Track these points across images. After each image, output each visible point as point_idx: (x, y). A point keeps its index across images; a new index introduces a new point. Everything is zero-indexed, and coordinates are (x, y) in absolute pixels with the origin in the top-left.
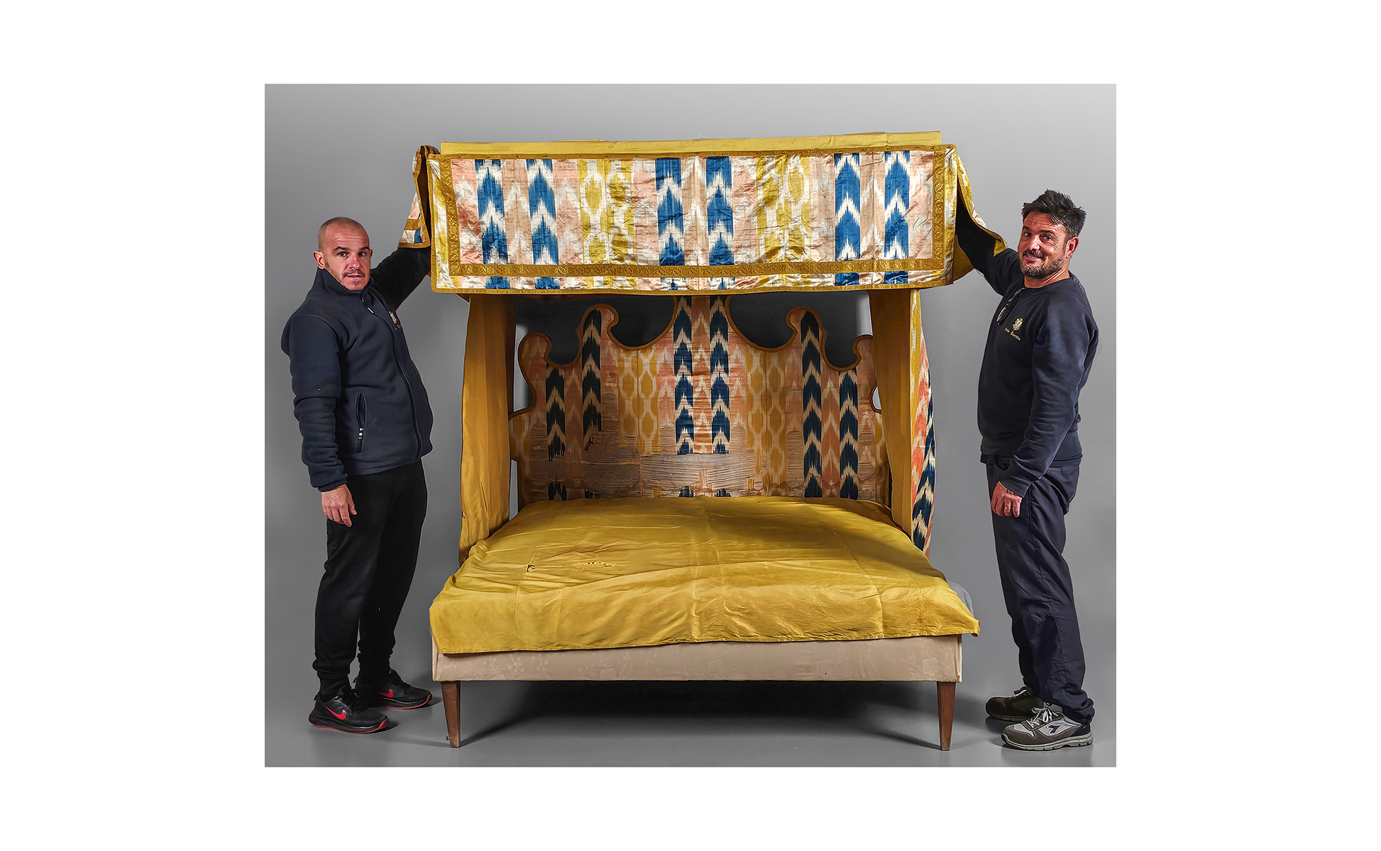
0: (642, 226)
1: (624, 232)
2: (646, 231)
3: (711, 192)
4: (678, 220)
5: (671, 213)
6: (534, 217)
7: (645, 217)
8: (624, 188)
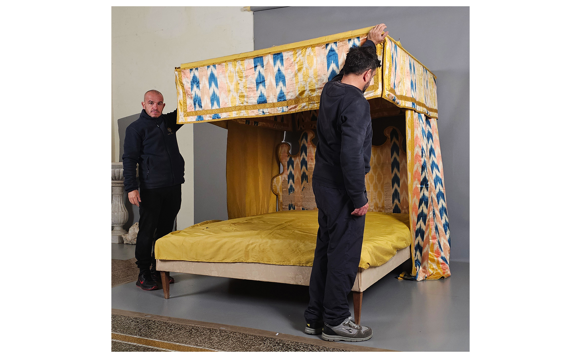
0: (250, 88)
1: (243, 91)
2: (252, 90)
3: (276, 69)
4: (263, 84)
5: (261, 81)
6: (210, 89)
7: (251, 84)
8: (242, 73)
